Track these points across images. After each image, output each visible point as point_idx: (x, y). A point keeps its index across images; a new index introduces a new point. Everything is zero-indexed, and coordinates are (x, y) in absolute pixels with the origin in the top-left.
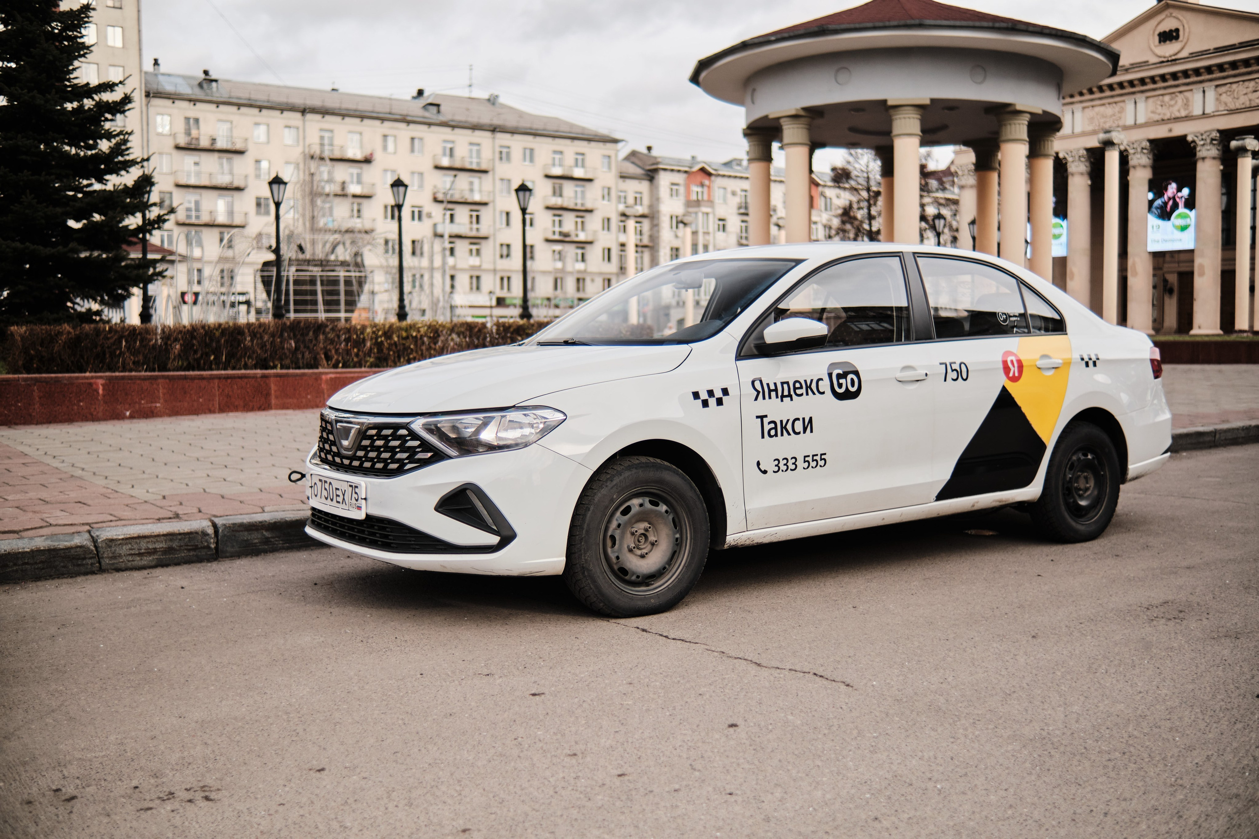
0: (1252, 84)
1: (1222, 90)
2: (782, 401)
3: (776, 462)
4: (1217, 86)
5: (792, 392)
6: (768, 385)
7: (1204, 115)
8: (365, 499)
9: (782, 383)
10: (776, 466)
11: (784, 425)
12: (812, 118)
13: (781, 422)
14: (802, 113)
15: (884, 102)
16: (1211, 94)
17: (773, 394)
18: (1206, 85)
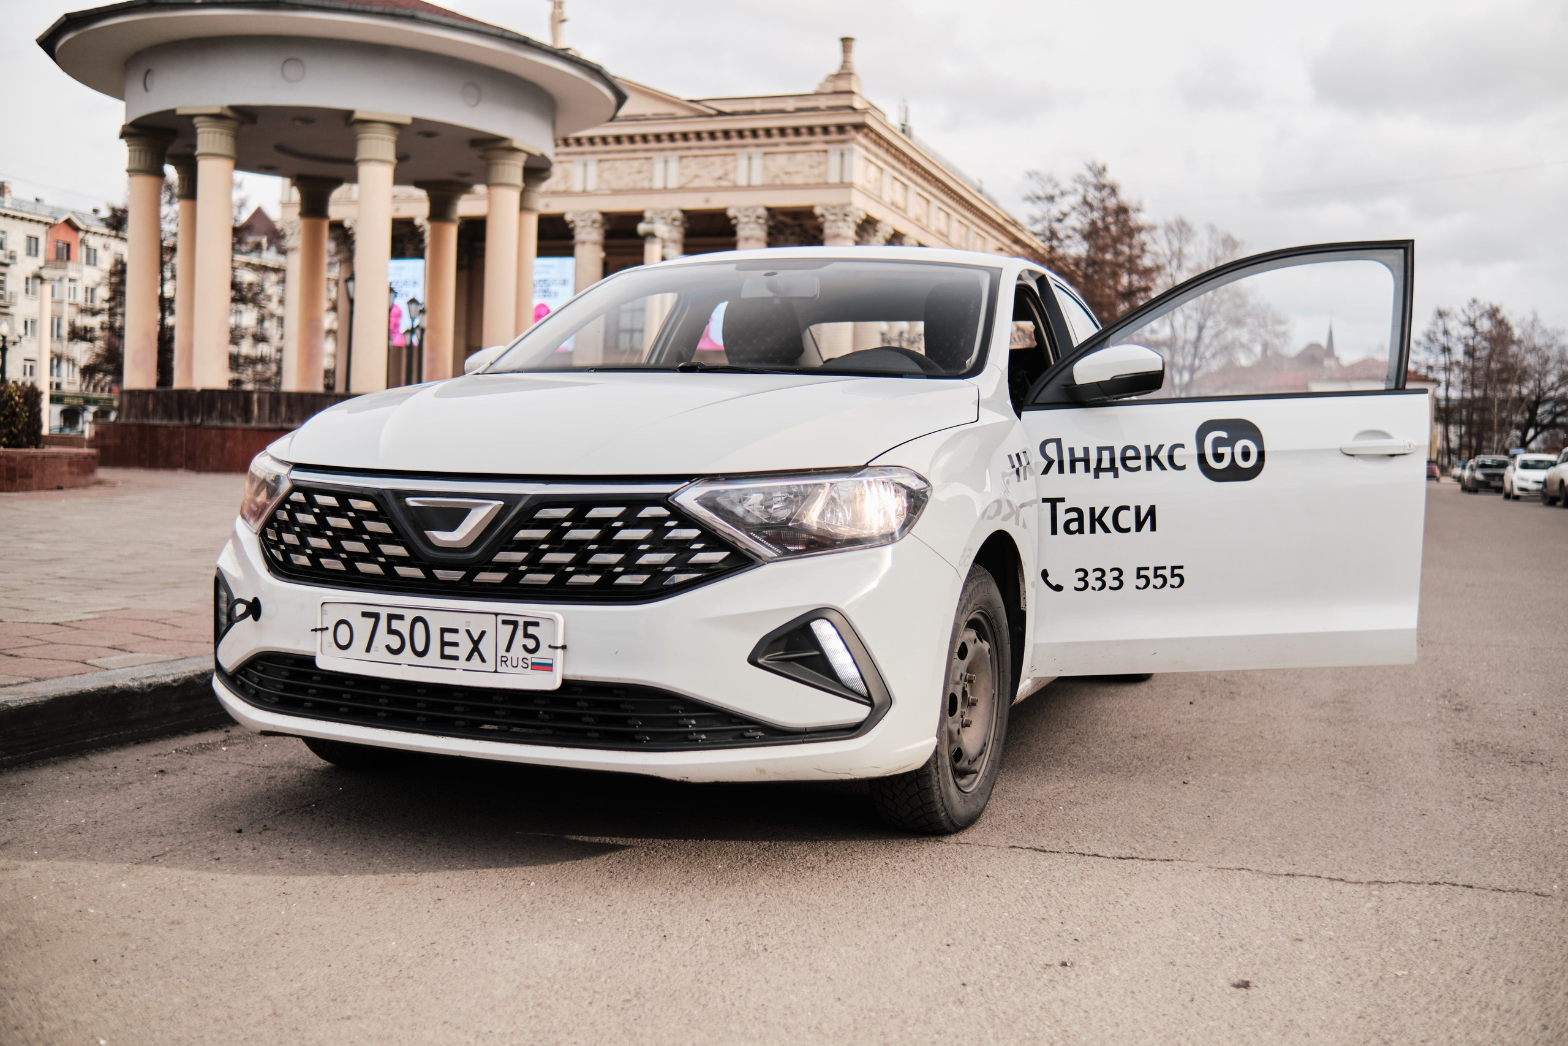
0: (636, 164)
1: (605, 165)
2: (1097, 476)
3: (1081, 574)
4: (600, 161)
5: (1118, 464)
6: (1072, 450)
7: (585, 193)
8: (564, 647)
9: (1100, 449)
10: (1080, 579)
11: (1097, 516)
12: (242, 123)
13: (1092, 510)
14: (229, 113)
15: (349, 113)
16: (593, 169)
17: (1080, 466)
18: (588, 157)
